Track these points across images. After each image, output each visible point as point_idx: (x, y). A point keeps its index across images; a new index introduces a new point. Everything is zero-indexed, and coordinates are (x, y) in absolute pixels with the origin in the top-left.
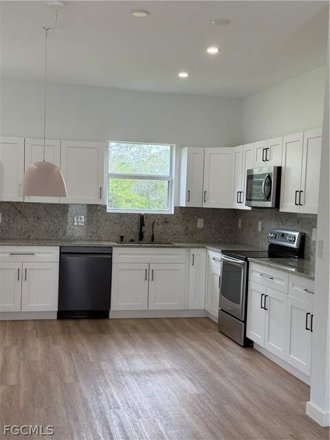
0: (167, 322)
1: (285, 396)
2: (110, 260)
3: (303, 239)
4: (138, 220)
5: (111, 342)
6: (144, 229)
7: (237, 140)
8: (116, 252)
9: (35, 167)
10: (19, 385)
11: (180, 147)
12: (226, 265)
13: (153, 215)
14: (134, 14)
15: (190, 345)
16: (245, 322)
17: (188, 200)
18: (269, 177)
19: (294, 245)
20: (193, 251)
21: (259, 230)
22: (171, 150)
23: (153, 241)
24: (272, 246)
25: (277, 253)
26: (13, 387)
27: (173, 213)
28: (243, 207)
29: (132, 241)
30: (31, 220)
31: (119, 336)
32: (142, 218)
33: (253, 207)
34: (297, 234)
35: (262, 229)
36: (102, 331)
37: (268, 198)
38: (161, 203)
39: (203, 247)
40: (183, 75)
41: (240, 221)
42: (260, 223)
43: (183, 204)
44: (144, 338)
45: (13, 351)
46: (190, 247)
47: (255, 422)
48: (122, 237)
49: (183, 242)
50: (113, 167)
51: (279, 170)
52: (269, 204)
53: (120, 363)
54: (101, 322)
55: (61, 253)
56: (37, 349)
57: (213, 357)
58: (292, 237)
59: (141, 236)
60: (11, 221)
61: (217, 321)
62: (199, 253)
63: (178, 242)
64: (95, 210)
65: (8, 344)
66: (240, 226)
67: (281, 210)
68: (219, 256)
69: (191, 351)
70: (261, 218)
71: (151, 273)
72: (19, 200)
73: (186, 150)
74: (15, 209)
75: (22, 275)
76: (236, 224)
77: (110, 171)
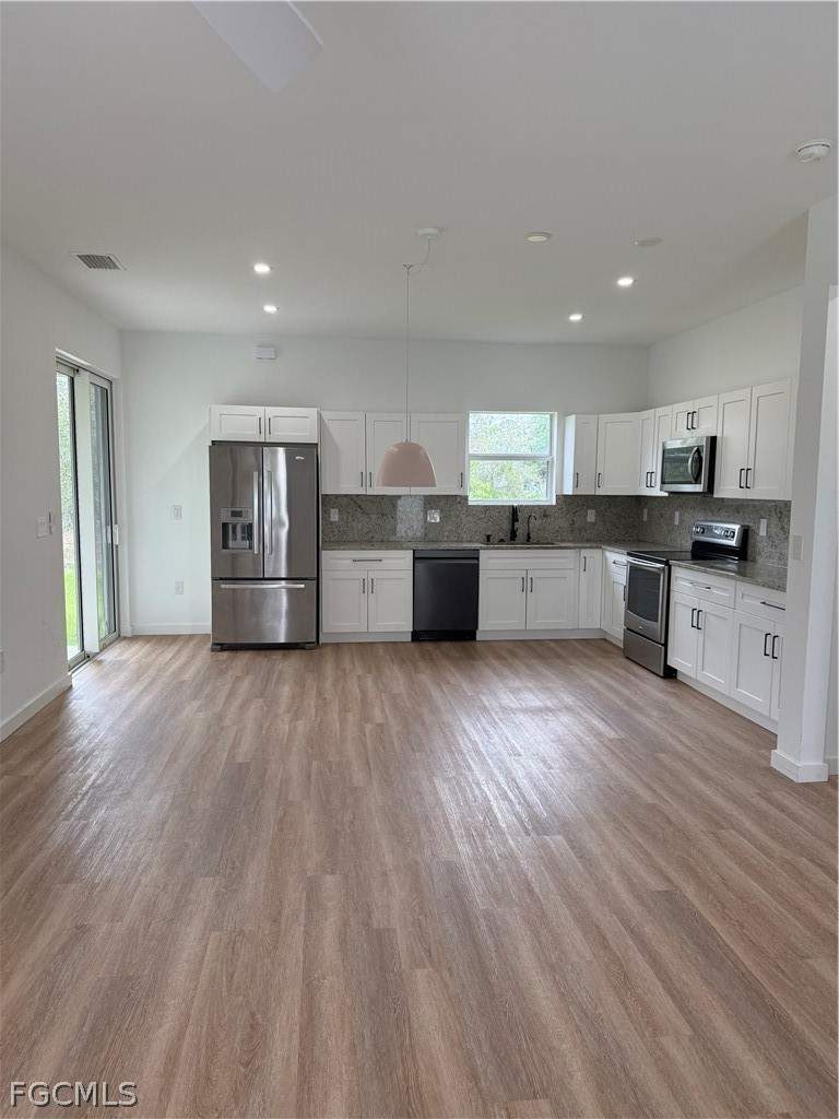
0: (552, 645)
1: (746, 749)
2: (477, 567)
3: (746, 534)
4: (508, 514)
5: (487, 672)
6: (517, 525)
7: (643, 402)
8: (483, 555)
9: (396, 450)
10: (387, 724)
11: (564, 415)
12: (634, 572)
13: (527, 506)
14: (530, 239)
15: (591, 675)
16: (666, 645)
17: (576, 485)
18: (698, 451)
19: (733, 543)
20: (584, 552)
21: (677, 523)
22: (551, 420)
23: (529, 541)
24: (697, 544)
25: (705, 553)
26: (379, 725)
27: (554, 503)
28: (656, 492)
29: (502, 540)
30: (374, 517)
31: (495, 663)
32: (514, 512)
33: (671, 493)
34: (736, 527)
35: (681, 521)
36: (472, 656)
37: (697, 480)
38: (535, 491)
39: (597, 547)
40: (576, 318)
41: (646, 511)
42: (677, 514)
43: (568, 490)
44: (528, 666)
45: (369, 683)
46: (581, 548)
48: (488, 537)
49: (569, 541)
50: (475, 446)
51: (713, 440)
52: (699, 488)
53: (508, 699)
54: (467, 644)
55: (415, 559)
56: (397, 680)
57: (626, 692)
58: (726, 532)
59: (513, 535)
60: (350, 519)
61: (621, 646)
62: (592, 555)
63: (562, 541)
64: (453, 504)
65: (360, 672)
66: (645, 518)
67: (715, 496)
68: (624, 559)
69: (592, 681)
70: (680, 507)
71: (529, 581)
72: (361, 491)
73: (571, 421)
74: (354, 503)
75: (368, 587)
76: (640, 516)
77: (471, 452)
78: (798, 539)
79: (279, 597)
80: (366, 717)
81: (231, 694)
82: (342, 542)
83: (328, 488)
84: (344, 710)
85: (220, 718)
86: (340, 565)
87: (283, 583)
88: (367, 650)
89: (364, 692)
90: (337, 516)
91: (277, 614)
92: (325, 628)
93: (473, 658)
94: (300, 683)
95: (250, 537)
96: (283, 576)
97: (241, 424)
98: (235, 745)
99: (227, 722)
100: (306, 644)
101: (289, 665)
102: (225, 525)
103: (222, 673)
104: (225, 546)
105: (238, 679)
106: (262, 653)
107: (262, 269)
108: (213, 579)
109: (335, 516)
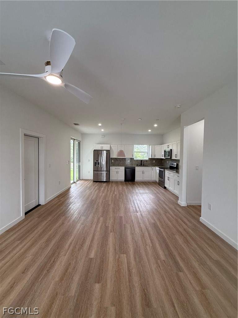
0: (147, 183)
1: (172, 199)
2: (135, 170)
3: (177, 165)
4: (141, 161)
7: (162, 143)
8: (136, 168)
9: (119, 151)
12: (160, 170)
13: (144, 160)
16: (164, 183)
18: (169, 151)
19: (175, 166)
20: (152, 167)
21: (167, 163)
22: (147, 146)
23: (144, 166)
24: (170, 166)
25: (172, 168)
26: (116, 195)
27: (148, 159)
28: (163, 158)
29: (139, 165)
30: (119, 161)
31: (137, 185)
33: (166, 158)
34: (176, 164)
37: (169, 156)
38: (145, 157)
40: (150, 131)
43: (150, 158)
44: (142, 186)
45: (116, 188)
47: (166, 205)
48: (137, 165)
49: (150, 166)
50: (135, 150)
51: (171, 150)
52: (169, 157)
53: (137, 191)
54: (133, 182)
55: (125, 168)
56: (120, 187)
57: (157, 190)
58: (175, 165)
59: (141, 164)
60: (115, 162)
61: (158, 183)
62: (154, 168)
64: (132, 159)
65: (115, 186)
67: (172, 159)
68: (158, 168)
69: (152, 189)
70: (168, 160)
71: (143, 172)
72: (117, 157)
73: (150, 146)
74: (116, 159)
75: (117, 172)
76: (162, 161)
77: (135, 151)
78: (181, 166)
79: (104, 173)
80: (114, 193)
81: (94, 189)
82: (114, 165)
83: (111, 157)
84: (111, 192)
85: (91, 192)
86: (113, 169)
87: (105, 172)
88: (117, 183)
89: (114, 190)
91: (104, 177)
92: (110, 179)
93: (133, 184)
94: (105, 188)
95: (99, 164)
96: (105, 170)
97: (98, 147)
98: (93, 197)
99: (92, 193)
100: (108, 181)
101: (105, 184)
102: (95, 162)
103: (94, 185)
104: (95, 166)
105: (96, 186)
106: (100, 183)
107: (100, 125)
108: (93, 171)
109: (113, 161)
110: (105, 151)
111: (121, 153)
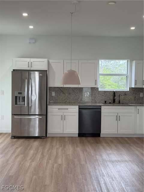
0: (126, 139)
2: (100, 112)
4: (112, 94)
5: (101, 147)
6: (115, 98)
8: (103, 108)
9: (67, 72)
10: (62, 164)
11: (132, 60)
13: (119, 91)
14: (109, 3)
15: (137, 150)
17: (136, 84)
20: (138, 107)
22: (128, 62)
23: (120, 103)
26: (60, 165)
27: (129, 90)
29: (110, 103)
30: (67, 94)
31: (105, 145)
32: (114, 93)
36: (98, 142)
38: (123, 86)
39: (142, 106)
40: (133, 28)
43: (133, 86)
44: (116, 146)
45: (60, 150)
46: (137, 106)
48: (105, 102)
49: (134, 103)
50: (101, 71)
53: (105, 157)
54: (97, 138)
55: (79, 109)
56: (70, 149)
59: (114, 101)
60: (59, 95)
62: (141, 108)
63: (131, 103)
64: (94, 90)
65: (58, 147)
69: (137, 153)
71: (119, 117)
72: (62, 86)
73: (134, 63)
74: (60, 90)
75: (63, 118)
77: (100, 73)
79: (36, 120)
80: (55, 162)
81: (14, 153)
82: (56, 103)
83: (51, 84)
84: (49, 159)
85: (8, 160)
86: (54, 110)
87: (37, 116)
88: (62, 139)
89: (57, 153)
90: (54, 94)
91: (35, 127)
94: (37, 150)
95: (24, 101)
96: (37, 114)
97: (22, 64)
98: (11, 169)
99: (9, 162)
100: (44, 137)
101: (36, 143)
102: (16, 97)
103: (13, 145)
104: (16, 104)
105: (17, 148)
106: (27, 139)
107: (25, 15)
108: (12, 115)
109: (53, 94)
110: (37, 74)
111: (72, 76)
